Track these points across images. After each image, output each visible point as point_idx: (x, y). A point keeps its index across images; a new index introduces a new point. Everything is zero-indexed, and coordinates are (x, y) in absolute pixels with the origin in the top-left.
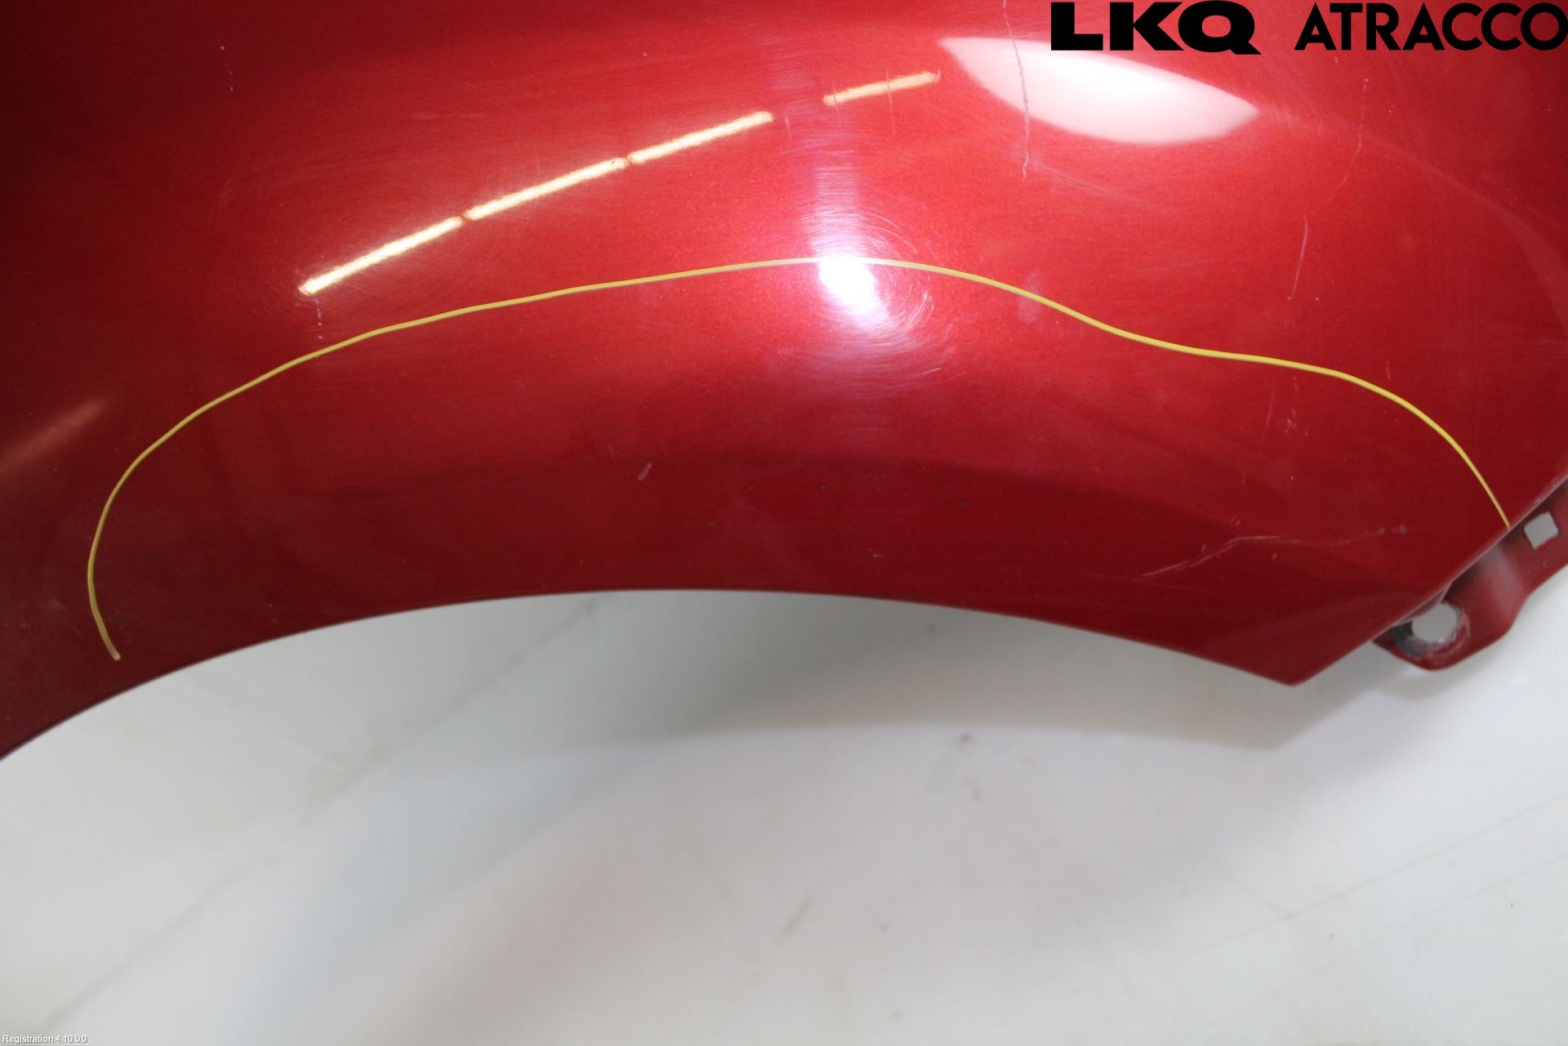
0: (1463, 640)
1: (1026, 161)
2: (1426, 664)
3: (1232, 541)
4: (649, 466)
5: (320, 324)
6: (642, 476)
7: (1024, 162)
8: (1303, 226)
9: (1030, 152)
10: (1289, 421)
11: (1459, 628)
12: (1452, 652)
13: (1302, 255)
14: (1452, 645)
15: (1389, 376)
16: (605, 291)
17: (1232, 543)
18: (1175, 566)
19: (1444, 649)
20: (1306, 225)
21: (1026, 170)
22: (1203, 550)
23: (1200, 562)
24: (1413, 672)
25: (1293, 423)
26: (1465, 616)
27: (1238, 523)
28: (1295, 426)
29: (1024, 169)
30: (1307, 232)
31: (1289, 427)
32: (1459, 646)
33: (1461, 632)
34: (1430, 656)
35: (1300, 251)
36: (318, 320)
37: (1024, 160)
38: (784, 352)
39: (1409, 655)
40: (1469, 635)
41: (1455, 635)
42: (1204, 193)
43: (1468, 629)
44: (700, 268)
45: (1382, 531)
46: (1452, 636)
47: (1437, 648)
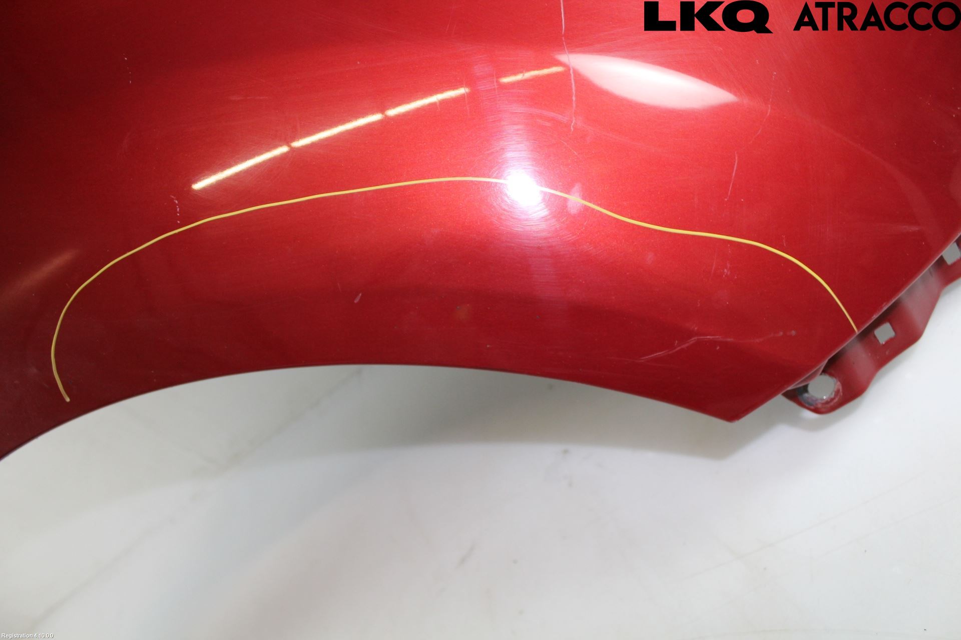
0: (838, 397)
1: (573, 122)
2: (816, 411)
3: (693, 339)
4: (360, 295)
5: (178, 214)
6: (356, 301)
7: (572, 123)
8: (735, 158)
9: (575, 117)
10: (725, 270)
11: (835, 390)
12: (832, 404)
13: (734, 174)
14: (832, 400)
15: (785, 245)
16: (335, 196)
17: (694, 339)
18: (660, 353)
19: (827, 402)
20: (736, 158)
21: (573, 127)
22: (676, 344)
23: (674, 351)
24: (808, 415)
25: (728, 271)
26: (839, 383)
27: (696, 328)
28: (729, 273)
29: (572, 126)
30: (737, 161)
31: (726, 274)
32: (836, 400)
33: (837, 392)
34: (819, 406)
35: (733, 172)
36: (177, 212)
37: (572, 122)
38: (436, 231)
39: (807, 405)
40: (842, 394)
41: (834, 394)
42: (676, 139)
43: (841, 390)
44: (388, 184)
45: (781, 334)
46: (832, 394)
47: (823, 402)
